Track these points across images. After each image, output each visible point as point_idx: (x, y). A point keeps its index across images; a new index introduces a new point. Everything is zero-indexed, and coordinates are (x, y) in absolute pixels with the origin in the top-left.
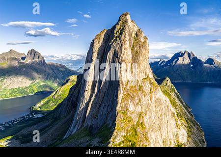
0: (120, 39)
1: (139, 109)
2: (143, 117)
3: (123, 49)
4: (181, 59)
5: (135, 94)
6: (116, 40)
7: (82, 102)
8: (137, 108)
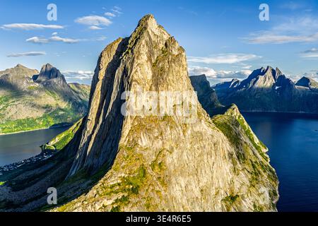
0: (132, 52)
1: (158, 144)
2: (164, 156)
3: (135, 65)
4: (261, 78)
5: (154, 126)
6: (128, 53)
7: (84, 136)
8: (155, 143)
